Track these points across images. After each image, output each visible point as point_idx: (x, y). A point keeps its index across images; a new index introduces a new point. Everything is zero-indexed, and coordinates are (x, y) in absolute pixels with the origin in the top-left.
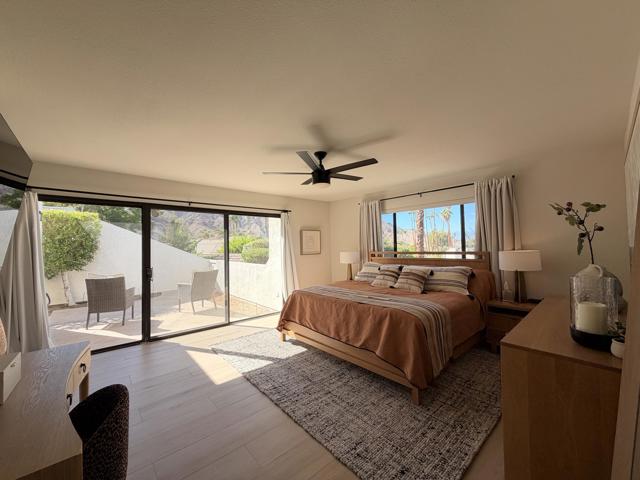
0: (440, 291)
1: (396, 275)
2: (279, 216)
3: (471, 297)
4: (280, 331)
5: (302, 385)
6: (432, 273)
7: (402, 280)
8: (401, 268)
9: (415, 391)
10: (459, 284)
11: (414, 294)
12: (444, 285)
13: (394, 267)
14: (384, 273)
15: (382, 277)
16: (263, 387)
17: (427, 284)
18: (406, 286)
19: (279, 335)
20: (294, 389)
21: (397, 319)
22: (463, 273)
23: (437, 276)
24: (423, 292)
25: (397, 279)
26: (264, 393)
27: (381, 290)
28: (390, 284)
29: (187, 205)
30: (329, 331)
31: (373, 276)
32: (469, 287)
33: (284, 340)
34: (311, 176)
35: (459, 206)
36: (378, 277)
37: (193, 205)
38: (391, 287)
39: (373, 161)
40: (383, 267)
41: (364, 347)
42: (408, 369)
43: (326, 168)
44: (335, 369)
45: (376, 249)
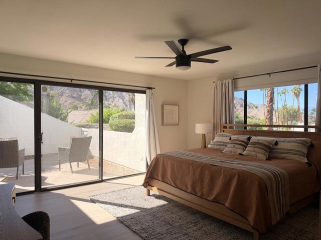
0: (283, 158)
1: (245, 144)
2: (144, 92)
3: (309, 164)
4: (145, 187)
5: (165, 228)
6: (276, 143)
7: (252, 149)
8: (249, 139)
9: (256, 234)
10: (300, 153)
11: (260, 160)
12: (286, 153)
13: (244, 138)
14: (234, 142)
15: (233, 145)
16: (134, 228)
17: (271, 152)
18: (254, 153)
20: (158, 230)
21: (244, 178)
22: (303, 143)
23: (281, 146)
24: (268, 159)
25: (246, 147)
26: (135, 232)
27: (232, 156)
28: (239, 151)
29: (69, 81)
30: (187, 188)
31: (225, 144)
32: (308, 156)
33: (149, 195)
36: (228, 145)
37: (74, 82)
38: (241, 154)
39: (228, 48)
40: (233, 137)
41: (215, 201)
42: (251, 218)
43: (188, 53)
44: (191, 218)
45: (228, 122)
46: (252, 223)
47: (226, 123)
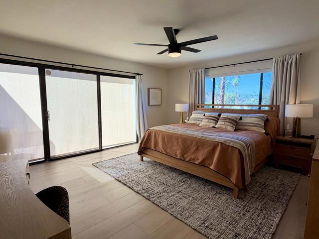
0: (246, 130)
1: (216, 120)
3: (267, 134)
5: (161, 188)
6: (241, 118)
7: (223, 123)
8: (220, 115)
9: (236, 190)
10: (257, 125)
11: (229, 131)
12: (249, 126)
13: (216, 114)
14: (209, 118)
15: (207, 120)
16: (137, 189)
17: (238, 126)
18: (224, 127)
19: (139, 157)
20: (156, 190)
22: (261, 118)
23: (245, 120)
24: (236, 130)
25: (217, 122)
26: (137, 192)
27: (208, 129)
28: (212, 125)
29: (70, 67)
30: (176, 155)
31: (200, 120)
32: (265, 127)
33: (142, 160)
34: (167, 48)
35: (260, 74)
36: (204, 120)
37: (75, 67)
38: (213, 127)
39: (214, 38)
40: (207, 114)
41: (202, 164)
44: (180, 178)
45: (200, 102)
46: (234, 183)
47: (199, 103)
